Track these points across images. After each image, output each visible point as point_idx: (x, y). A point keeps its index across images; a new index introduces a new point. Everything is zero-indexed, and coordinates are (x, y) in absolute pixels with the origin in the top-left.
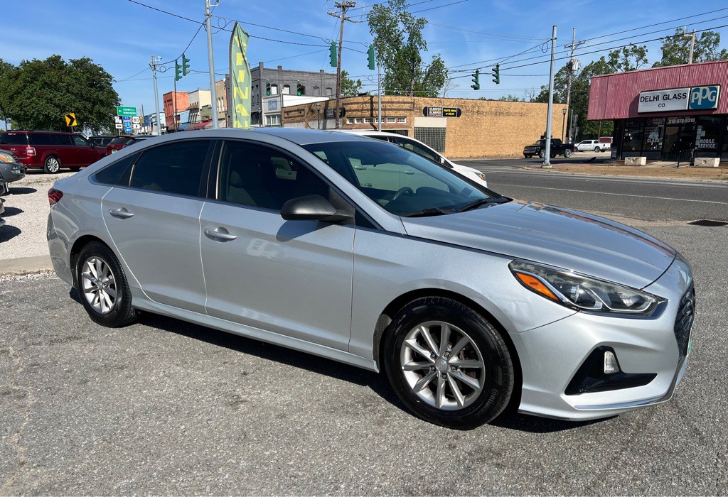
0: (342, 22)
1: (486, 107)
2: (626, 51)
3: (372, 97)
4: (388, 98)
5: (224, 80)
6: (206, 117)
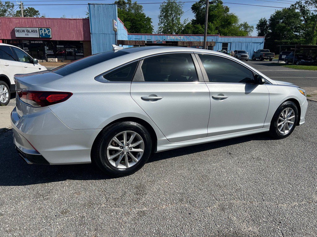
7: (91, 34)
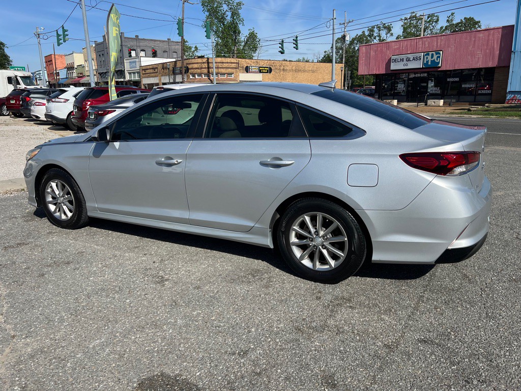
0: (183, 4)
1: (289, 66)
2: (379, 28)
3: (208, 59)
4: (219, 60)
5: (94, 45)
6: (81, 74)
7: (513, 53)
